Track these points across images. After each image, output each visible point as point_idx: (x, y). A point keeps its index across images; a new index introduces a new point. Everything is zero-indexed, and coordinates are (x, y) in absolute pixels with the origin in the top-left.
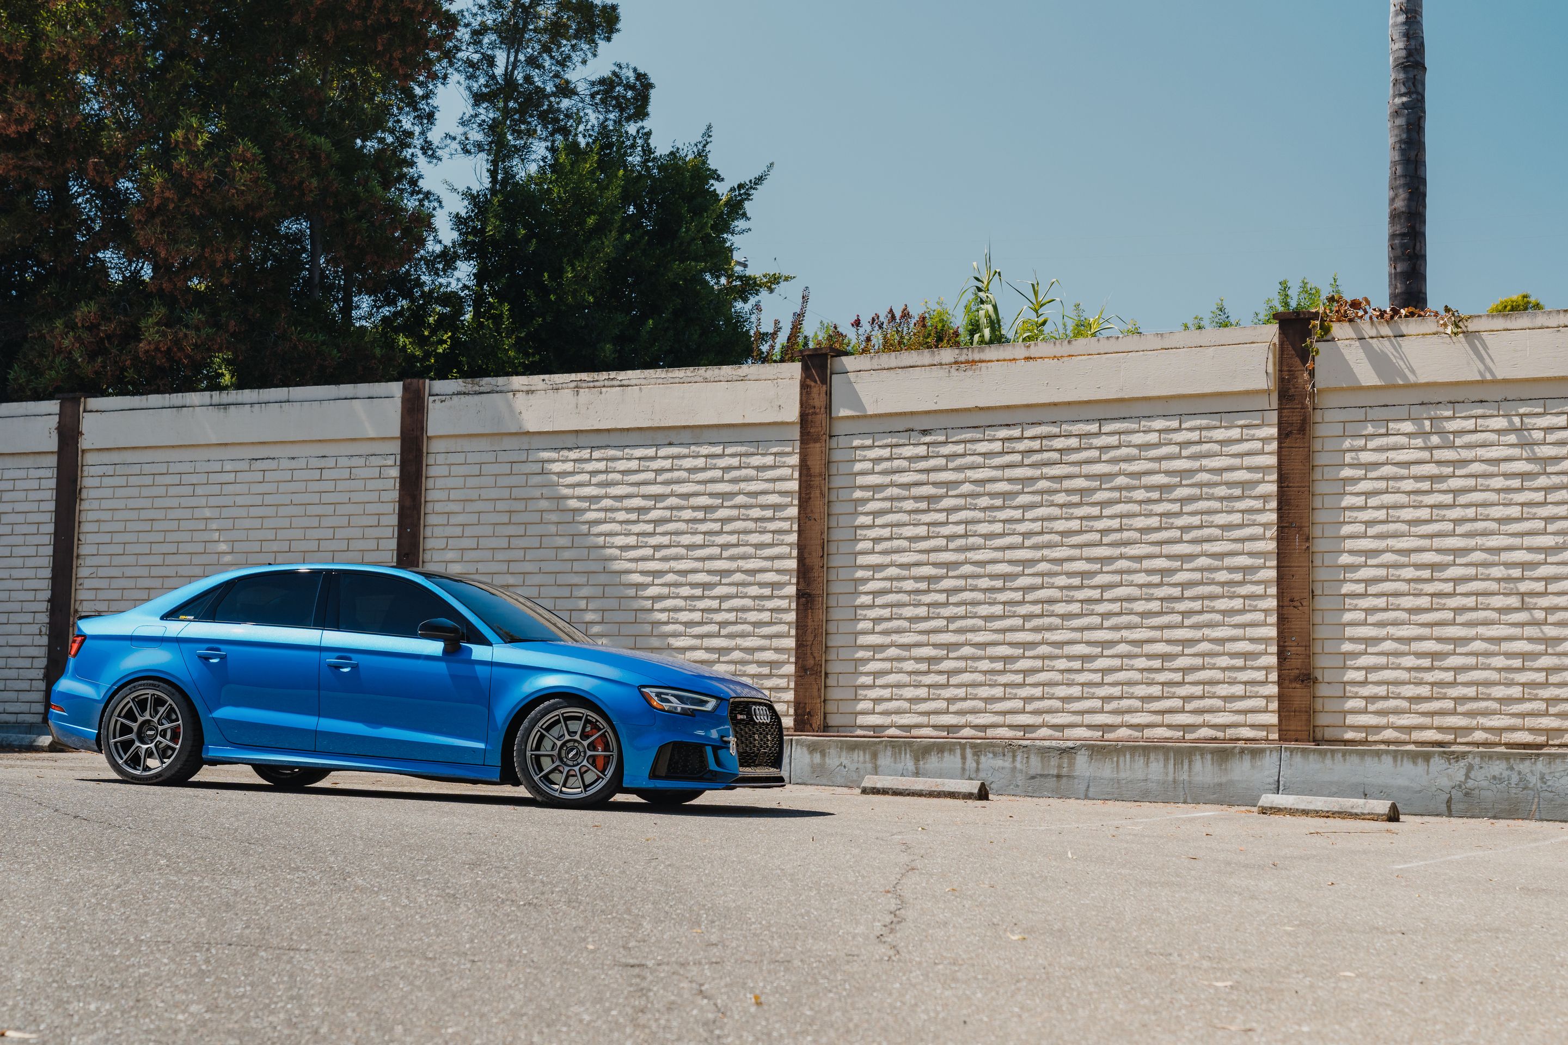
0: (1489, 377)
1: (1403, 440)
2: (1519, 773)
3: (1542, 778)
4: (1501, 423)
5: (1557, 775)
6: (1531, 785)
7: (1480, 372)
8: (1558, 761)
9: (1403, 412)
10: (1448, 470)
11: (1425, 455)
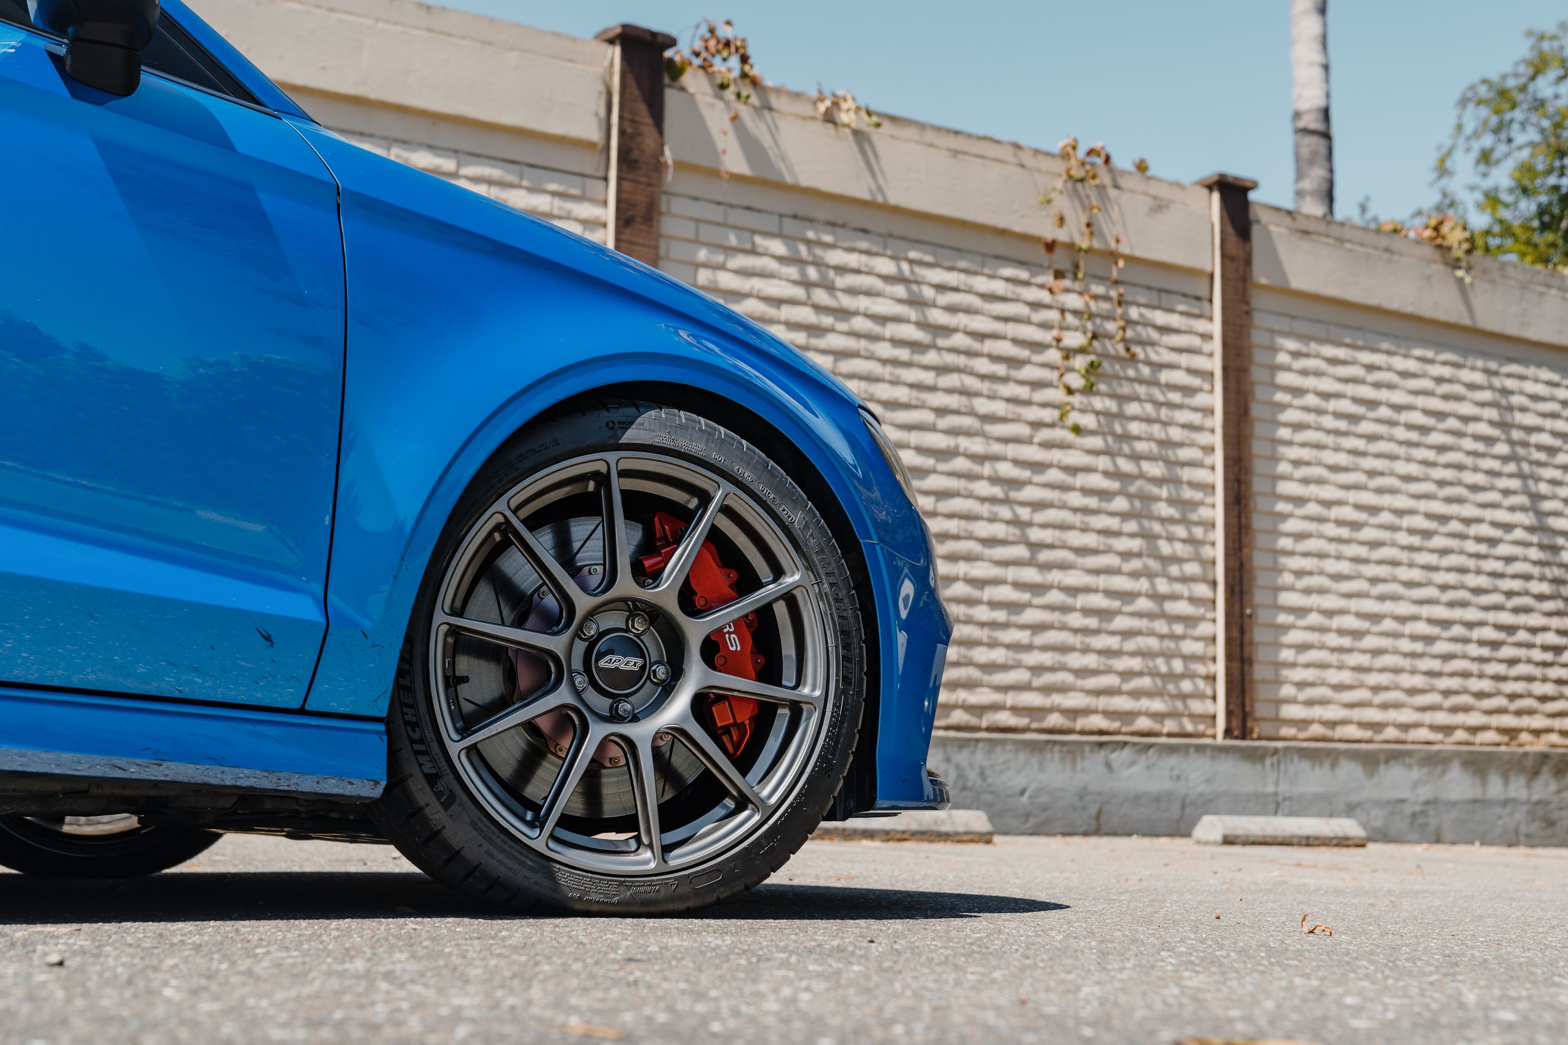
0: (880, 199)
1: (772, 265)
2: (958, 766)
3: (982, 774)
4: (886, 266)
5: (998, 768)
6: (970, 784)
7: (871, 191)
8: (999, 749)
9: (771, 223)
10: (827, 321)
11: (799, 292)
